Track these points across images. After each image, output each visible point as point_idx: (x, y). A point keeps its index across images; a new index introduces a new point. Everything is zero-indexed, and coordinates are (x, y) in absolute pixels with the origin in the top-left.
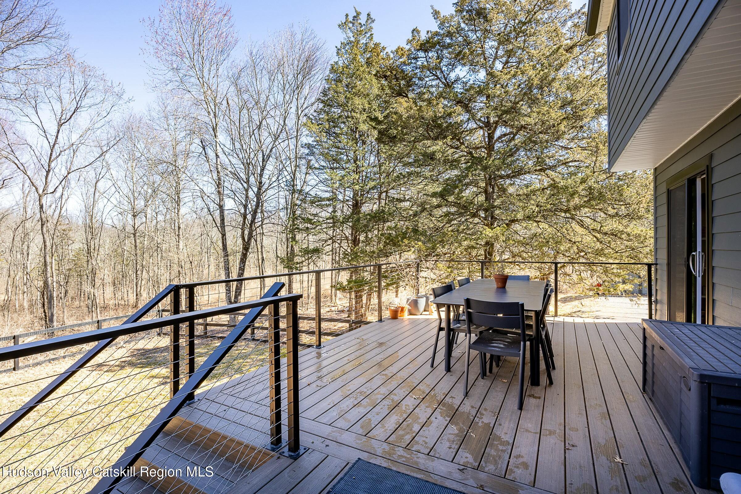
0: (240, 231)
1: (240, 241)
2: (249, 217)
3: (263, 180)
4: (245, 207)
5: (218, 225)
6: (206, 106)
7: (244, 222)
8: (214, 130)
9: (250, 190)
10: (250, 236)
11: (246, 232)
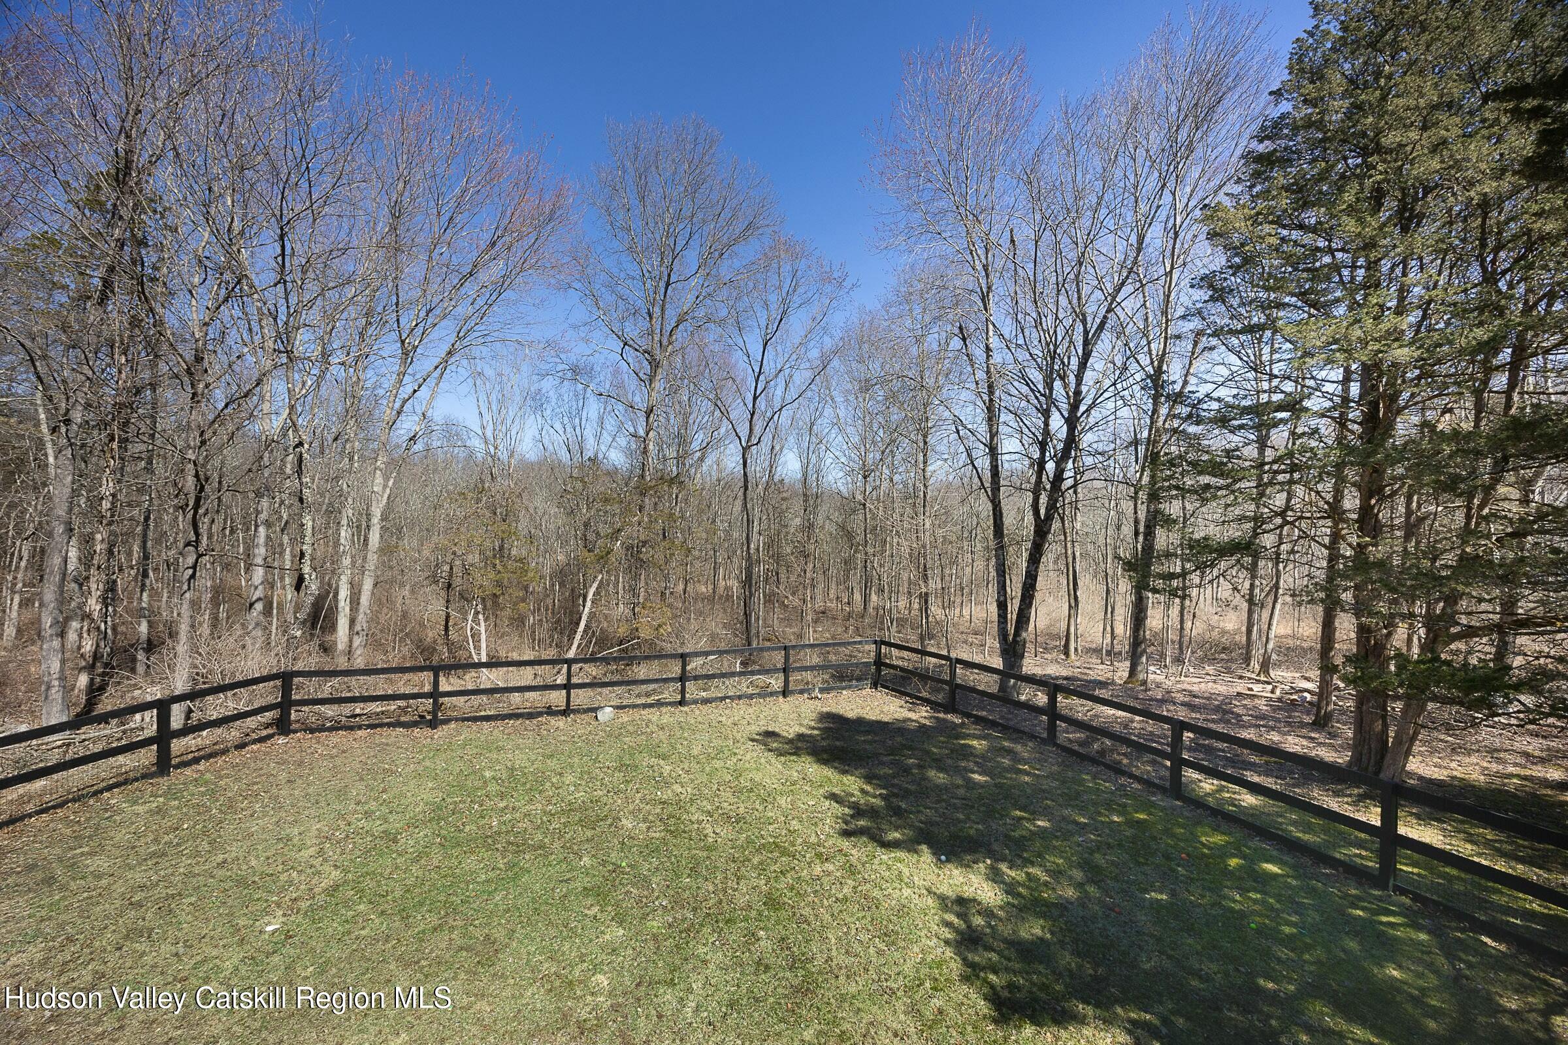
0: (1030, 497)
1: (1029, 518)
2: (1050, 466)
3: (1084, 389)
4: (1043, 446)
5: (987, 485)
6: (969, 258)
7: (1039, 477)
8: (983, 300)
9: (1053, 409)
10: (1052, 507)
11: (1043, 499)
